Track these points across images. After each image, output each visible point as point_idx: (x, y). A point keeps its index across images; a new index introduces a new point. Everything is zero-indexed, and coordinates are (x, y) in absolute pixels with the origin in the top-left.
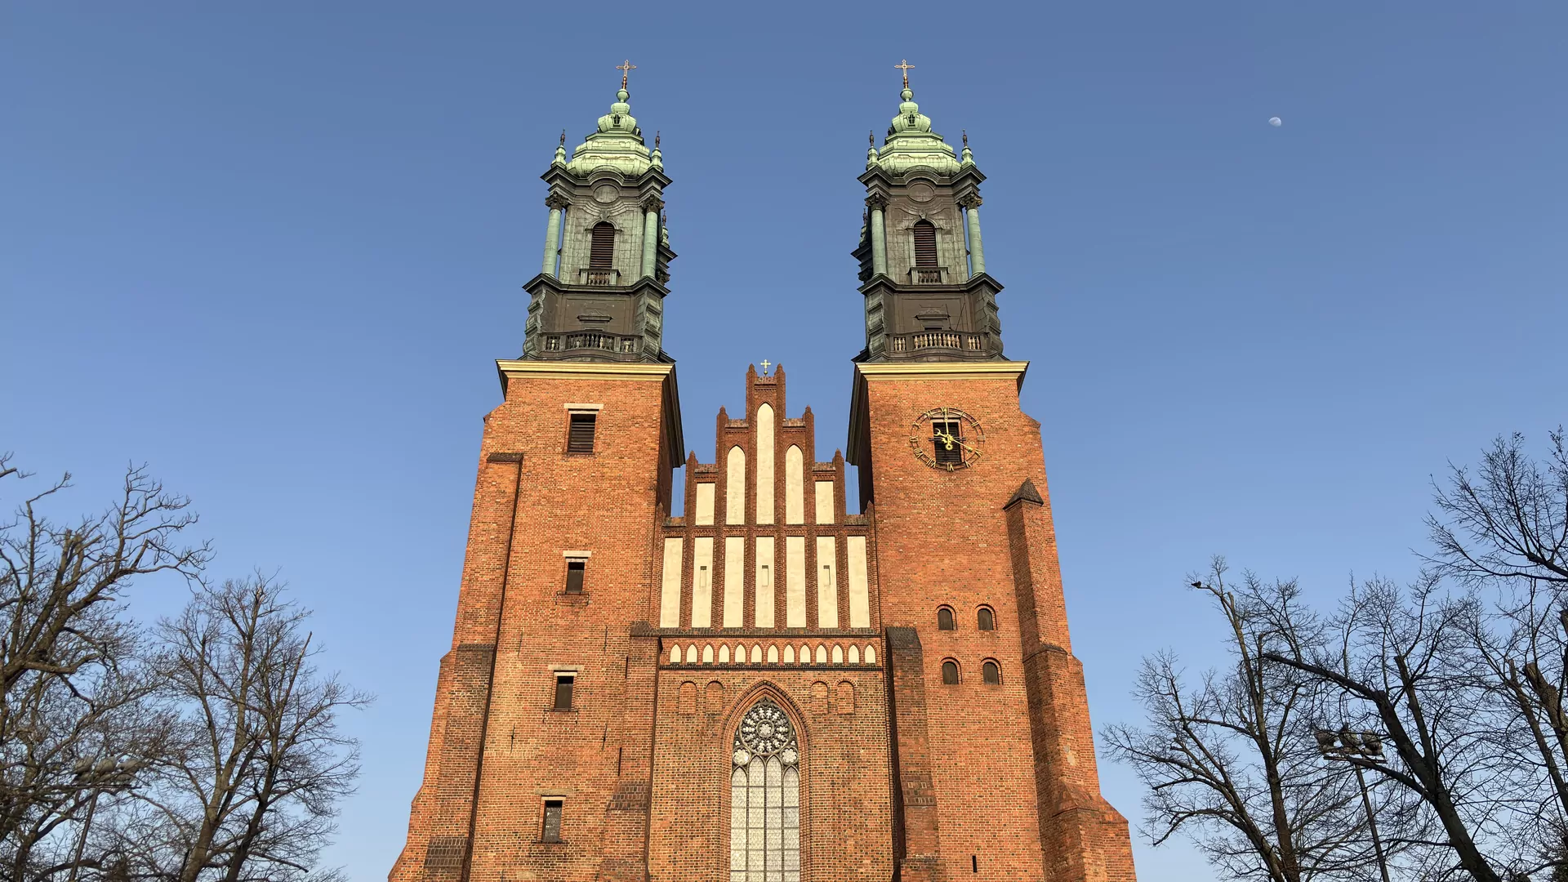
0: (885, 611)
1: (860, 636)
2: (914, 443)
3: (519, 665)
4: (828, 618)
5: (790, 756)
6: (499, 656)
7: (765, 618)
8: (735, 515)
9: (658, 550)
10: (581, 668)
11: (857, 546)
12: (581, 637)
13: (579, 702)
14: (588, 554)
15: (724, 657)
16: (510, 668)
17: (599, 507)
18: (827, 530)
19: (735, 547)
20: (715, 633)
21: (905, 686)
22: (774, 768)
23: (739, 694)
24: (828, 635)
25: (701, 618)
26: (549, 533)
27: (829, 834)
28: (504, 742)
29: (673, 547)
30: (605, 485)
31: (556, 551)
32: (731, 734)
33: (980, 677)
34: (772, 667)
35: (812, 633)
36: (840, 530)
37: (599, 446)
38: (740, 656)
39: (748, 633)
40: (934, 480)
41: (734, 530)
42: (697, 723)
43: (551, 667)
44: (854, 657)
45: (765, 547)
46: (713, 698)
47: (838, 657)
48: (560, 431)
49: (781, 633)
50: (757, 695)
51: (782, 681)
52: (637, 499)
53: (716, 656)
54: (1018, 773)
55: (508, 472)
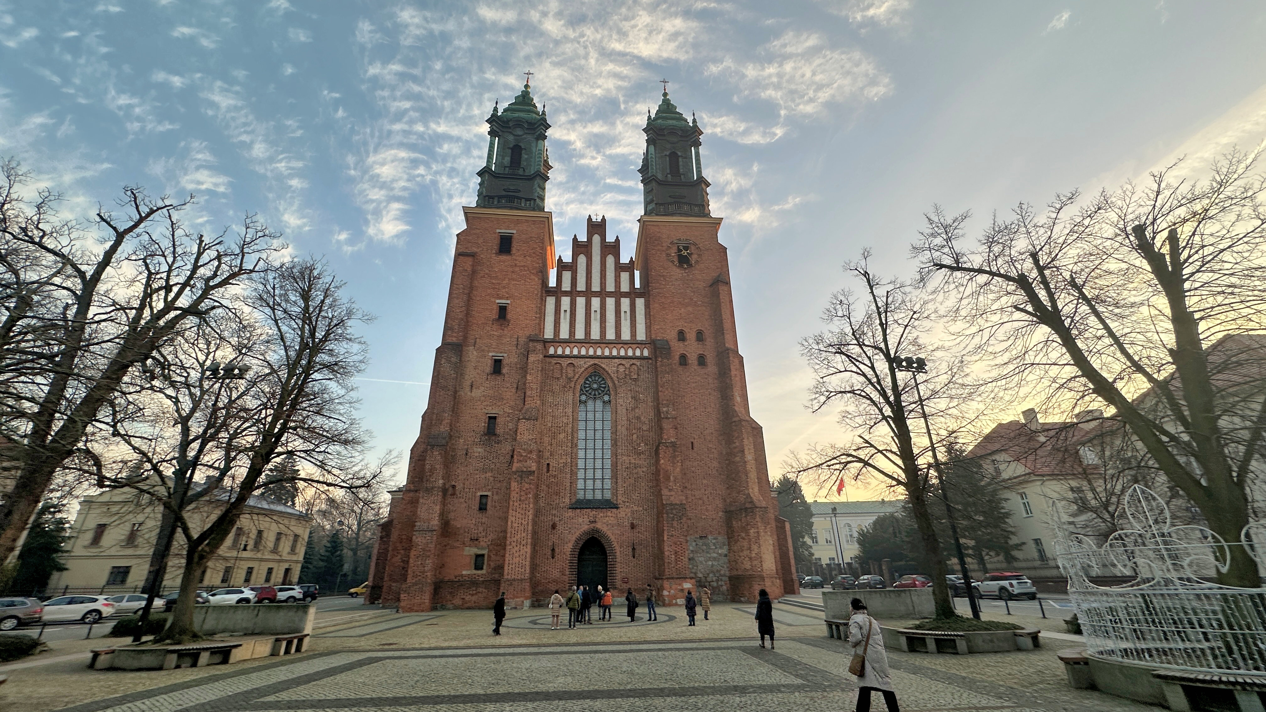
0: (653, 332)
1: (641, 344)
2: (668, 255)
3: (475, 353)
4: (626, 335)
5: (606, 398)
6: (465, 348)
7: (595, 334)
8: (581, 286)
9: (543, 302)
10: (505, 355)
11: (640, 303)
12: (505, 341)
13: (505, 370)
14: (508, 302)
15: (575, 352)
16: (472, 354)
17: (513, 280)
18: (625, 295)
19: (581, 301)
20: (571, 341)
21: (662, 365)
22: (599, 404)
23: (583, 369)
24: (625, 343)
25: (564, 334)
26: (489, 291)
27: (625, 432)
28: (468, 389)
29: (551, 301)
30: (517, 269)
31: (493, 300)
32: (578, 387)
33: (696, 363)
34: (599, 357)
35: (618, 342)
36: (633, 294)
37: (514, 251)
38: (583, 352)
39: (587, 341)
40: (676, 272)
41: (580, 293)
42: (562, 382)
43: (491, 354)
44: (638, 353)
45: (596, 302)
46: (570, 371)
47: (630, 353)
48: (495, 243)
49: (603, 342)
50: (591, 370)
51: (604, 364)
52: (533, 277)
53: (571, 352)
54: (713, 405)
55: (469, 261)
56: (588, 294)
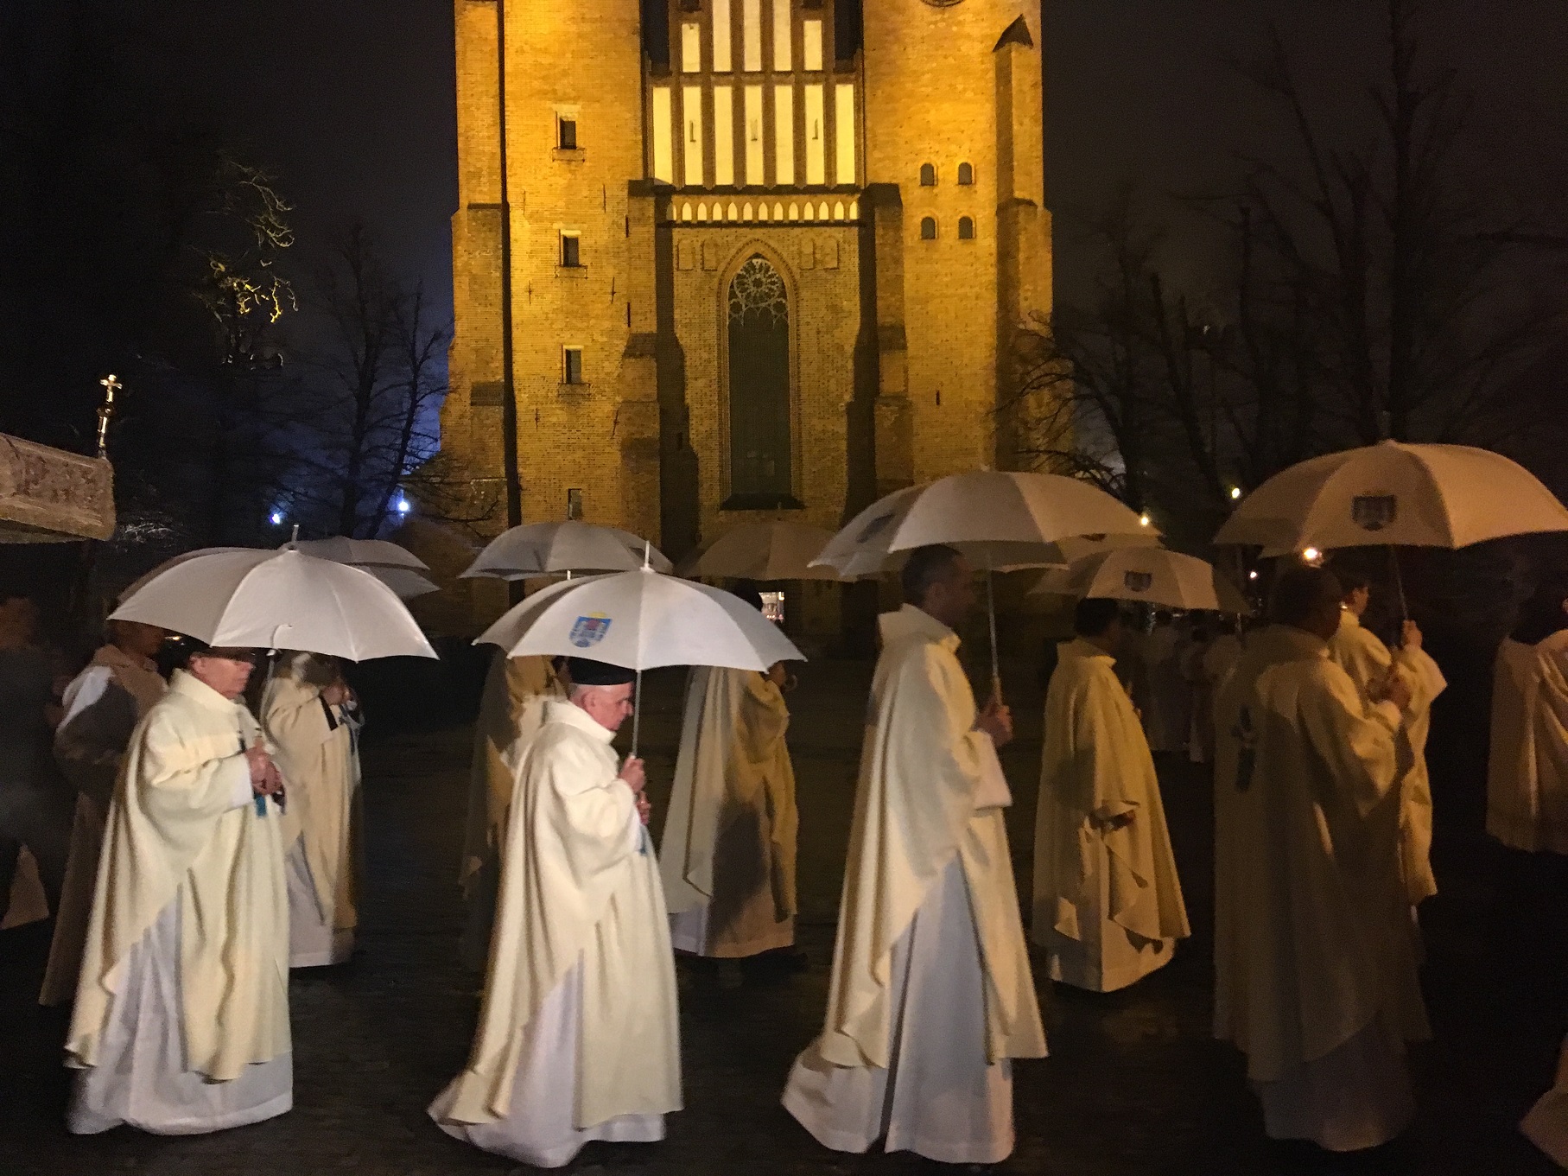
0: (869, 164)
1: (845, 194)
3: (526, 223)
4: (816, 173)
6: (509, 215)
7: (755, 176)
8: (722, 62)
9: (648, 100)
10: (583, 227)
11: (845, 95)
12: (580, 196)
13: (585, 259)
14: (577, 110)
15: (718, 214)
16: (520, 226)
18: (815, 77)
19: (723, 97)
20: (708, 190)
21: (885, 244)
23: (733, 252)
24: (814, 191)
25: (694, 174)
28: (524, 298)
29: (662, 96)
31: (545, 106)
32: (726, 288)
33: (954, 234)
34: (763, 224)
35: (800, 189)
36: (827, 78)
38: (733, 214)
39: (739, 190)
40: (928, 18)
41: (721, 78)
42: (695, 278)
43: (555, 227)
44: (839, 213)
45: (753, 95)
46: (709, 254)
47: (824, 213)
49: (772, 190)
50: (749, 251)
51: (773, 239)
52: (621, 45)
53: (710, 213)
56: (738, 77)
